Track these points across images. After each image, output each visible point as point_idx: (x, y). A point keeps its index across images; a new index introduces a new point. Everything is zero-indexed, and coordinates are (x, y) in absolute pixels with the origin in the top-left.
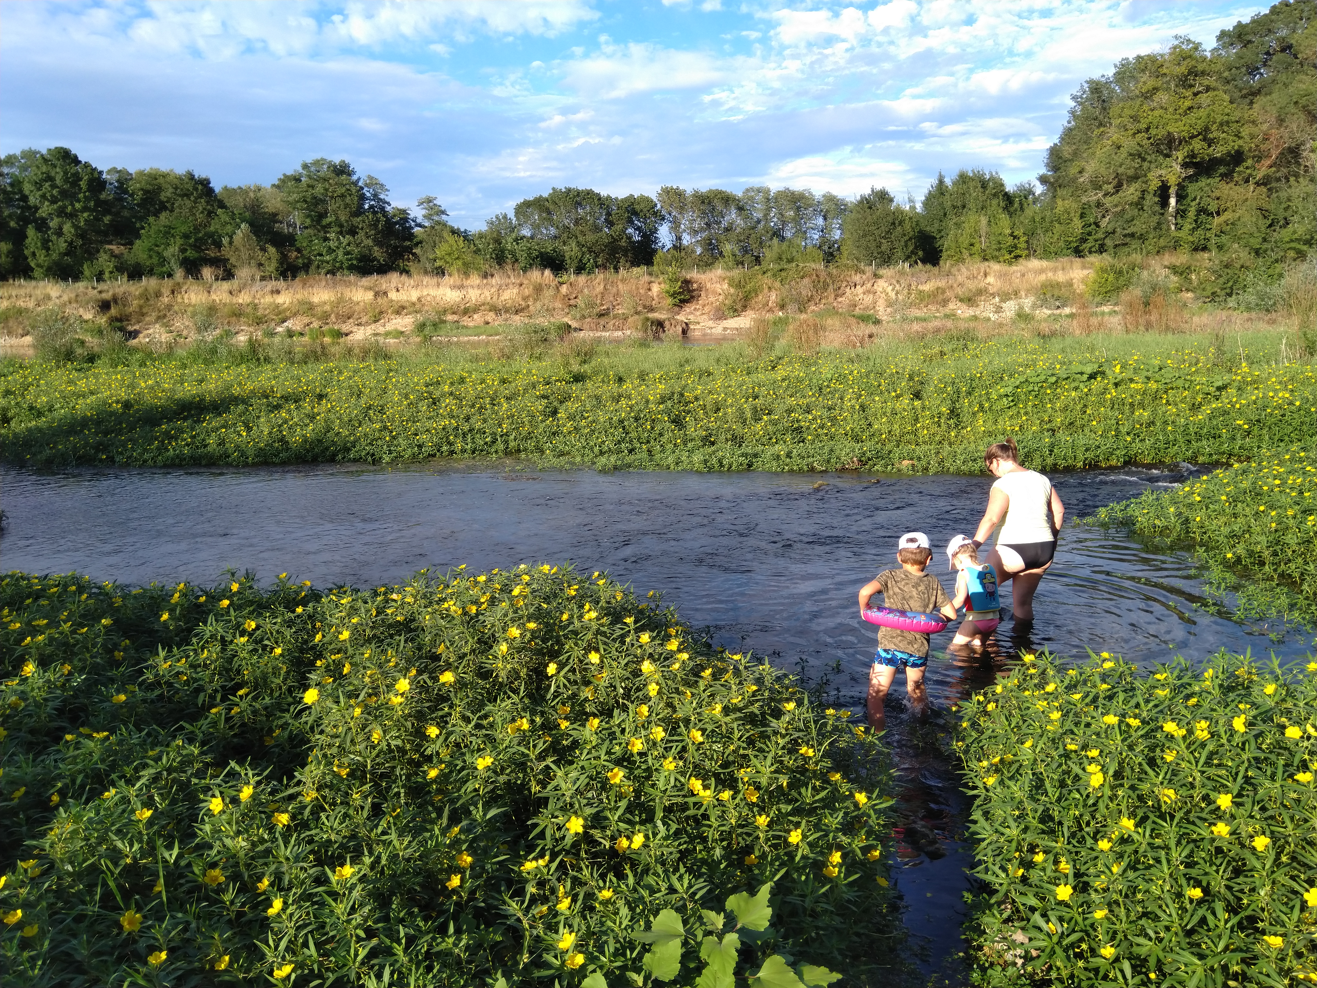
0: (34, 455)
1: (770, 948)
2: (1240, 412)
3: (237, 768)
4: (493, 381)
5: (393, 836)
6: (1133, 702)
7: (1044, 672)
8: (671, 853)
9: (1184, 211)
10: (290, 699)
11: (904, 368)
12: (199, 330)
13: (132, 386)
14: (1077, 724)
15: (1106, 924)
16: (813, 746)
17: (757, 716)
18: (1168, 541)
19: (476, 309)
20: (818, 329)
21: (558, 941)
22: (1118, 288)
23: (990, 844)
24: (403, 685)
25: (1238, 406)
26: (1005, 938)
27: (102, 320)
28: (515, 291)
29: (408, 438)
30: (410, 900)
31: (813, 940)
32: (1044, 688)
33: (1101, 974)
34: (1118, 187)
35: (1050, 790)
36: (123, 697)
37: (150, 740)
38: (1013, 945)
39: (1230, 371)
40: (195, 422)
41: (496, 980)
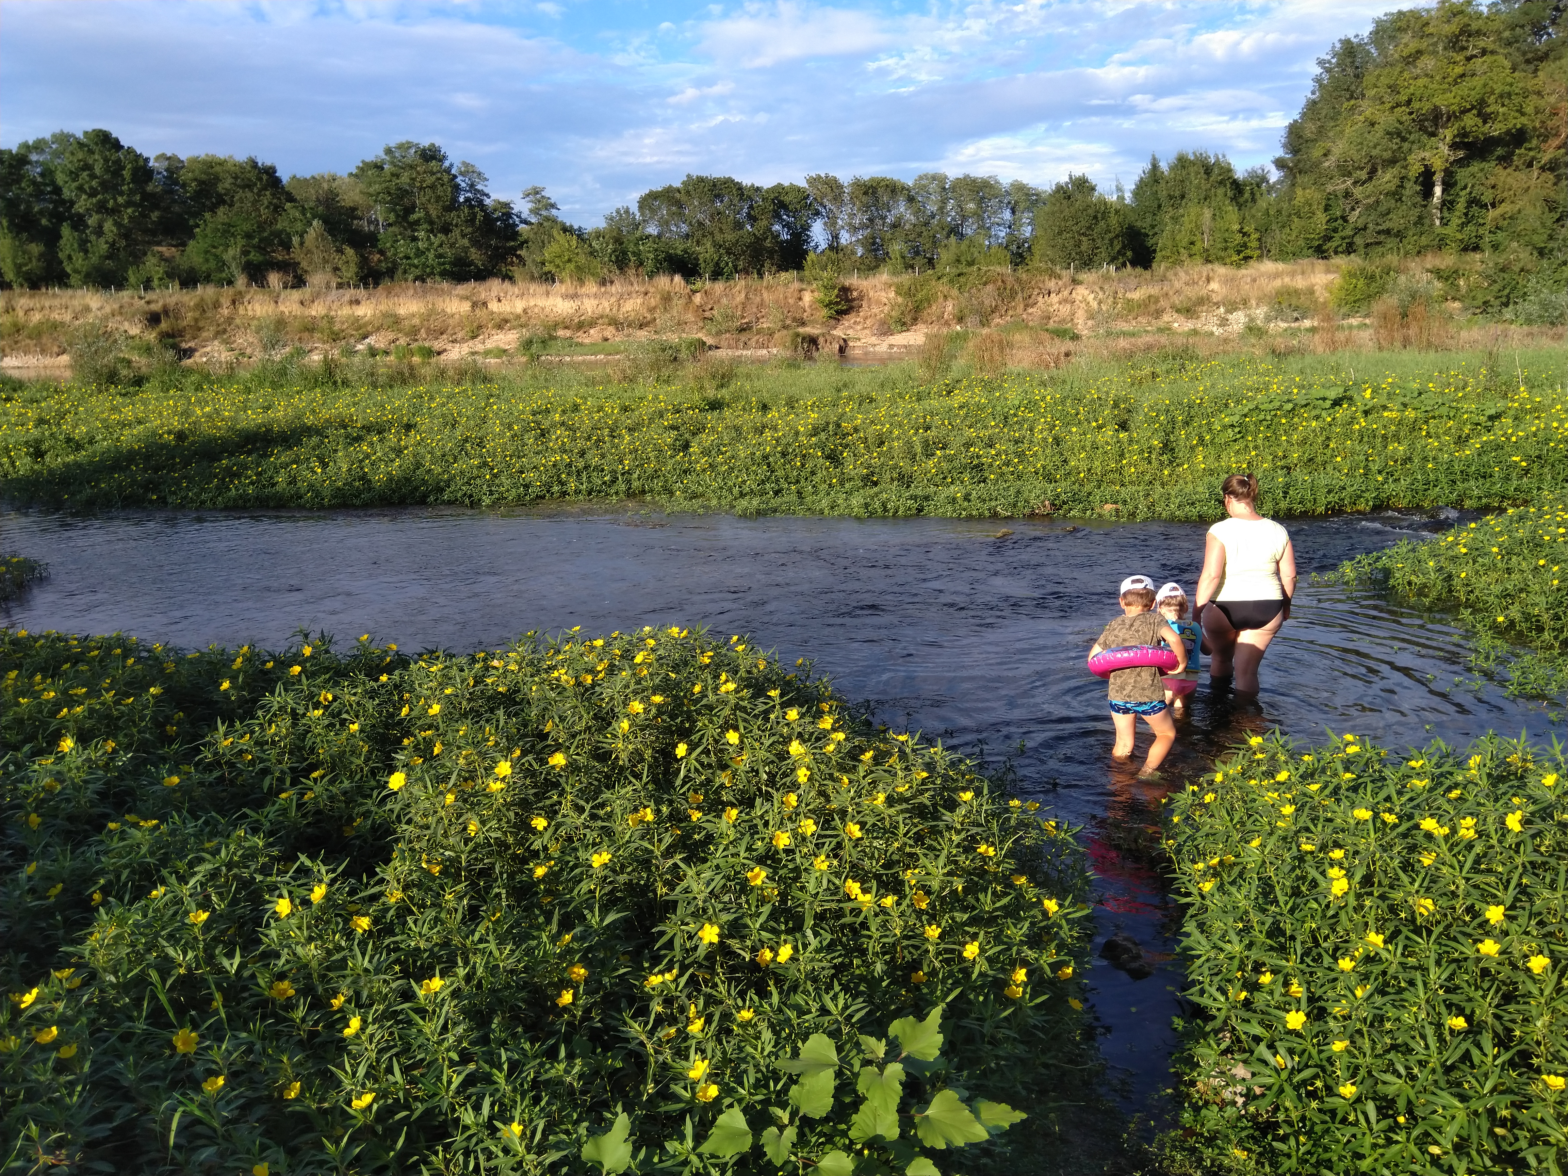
0: (73, 494)
1: (941, 1081)
2: (1517, 446)
3: (308, 863)
4: (612, 408)
5: (492, 946)
6: (1382, 795)
7: (1273, 758)
8: (823, 968)
9: (1452, 202)
10: (373, 783)
11: (1107, 393)
12: (265, 348)
13: (186, 414)
14: (1314, 820)
15: (1346, 1058)
16: (993, 844)
17: (926, 807)
18: (1427, 601)
19: (592, 323)
20: (1004, 346)
21: (689, 1069)
22: (1369, 296)
23: (1208, 960)
24: (504, 768)
25: (1514, 439)
26: (1223, 1073)
27: (151, 336)
28: (639, 301)
29: (511, 476)
30: (514, 1018)
31: (992, 1071)
32: (1273, 777)
33: (1339, 1117)
34: (1373, 172)
35: (1282, 899)
36: (176, 780)
37: (207, 829)
38: (1232, 1080)
39: (1505, 396)
40: (261, 456)
41: (616, 1114)
